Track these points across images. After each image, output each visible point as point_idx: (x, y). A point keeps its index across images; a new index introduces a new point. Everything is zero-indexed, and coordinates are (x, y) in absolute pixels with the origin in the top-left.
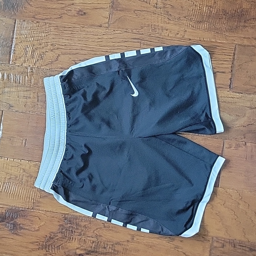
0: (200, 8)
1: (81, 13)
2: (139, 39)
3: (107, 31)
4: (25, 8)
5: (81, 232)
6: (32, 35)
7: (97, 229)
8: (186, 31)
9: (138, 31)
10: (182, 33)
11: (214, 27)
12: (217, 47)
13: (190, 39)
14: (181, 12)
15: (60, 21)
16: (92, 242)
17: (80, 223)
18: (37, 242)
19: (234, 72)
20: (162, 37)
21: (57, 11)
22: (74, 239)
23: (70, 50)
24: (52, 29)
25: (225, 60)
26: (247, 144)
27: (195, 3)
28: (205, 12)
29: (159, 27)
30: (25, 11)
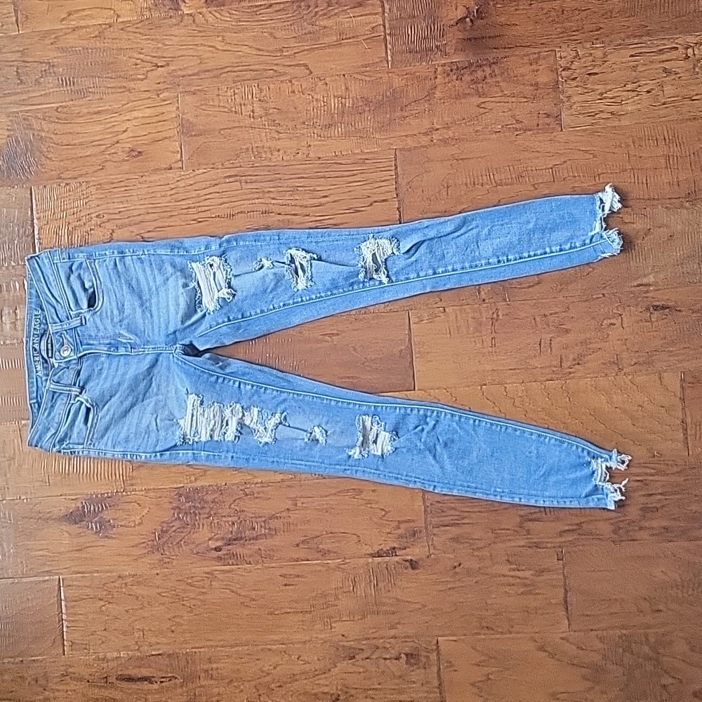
0: (324, 102)
1: (134, 154)
2: (237, 176)
3: (183, 173)
4: (41, 165)
5: (210, 512)
6: (63, 207)
7: (235, 501)
8: (310, 146)
9: (233, 163)
10: (304, 150)
11: (353, 129)
12: (366, 161)
13: (319, 158)
14: (295, 116)
15: (103, 174)
16: (230, 523)
17: (205, 498)
18: (144, 543)
19: (400, 195)
20: (273, 164)
21: (94, 159)
22: (201, 526)
23: (130, 219)
24: (93, 190)
25: (383, 179)
26: (447, 310)
27: (315, 97)
28: (334, 107)
29: (265, 149)
30: (43, 170)
